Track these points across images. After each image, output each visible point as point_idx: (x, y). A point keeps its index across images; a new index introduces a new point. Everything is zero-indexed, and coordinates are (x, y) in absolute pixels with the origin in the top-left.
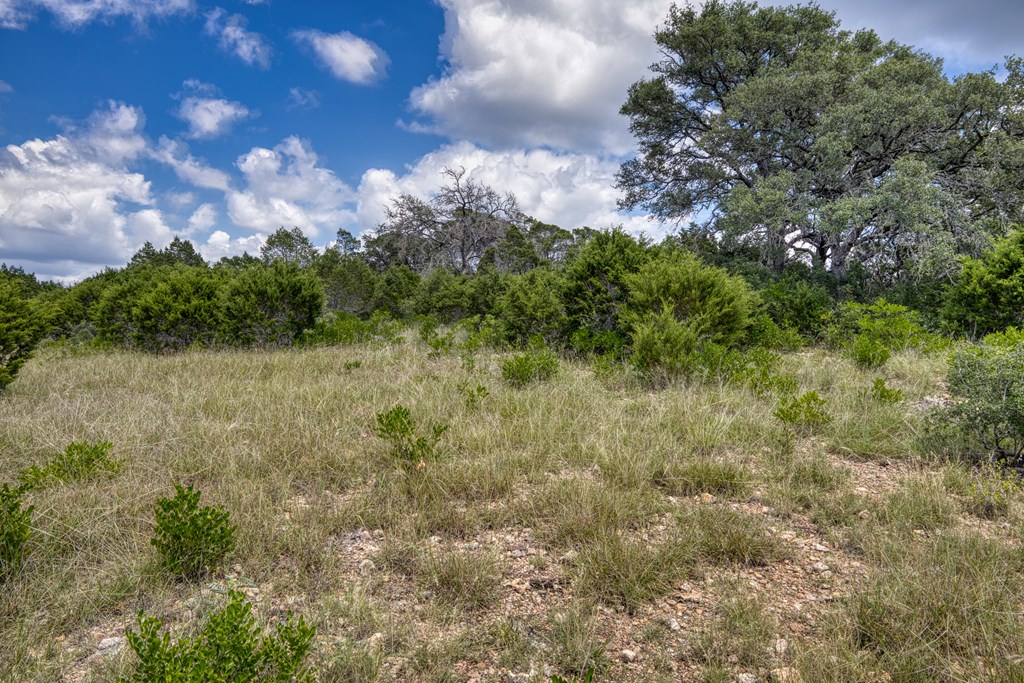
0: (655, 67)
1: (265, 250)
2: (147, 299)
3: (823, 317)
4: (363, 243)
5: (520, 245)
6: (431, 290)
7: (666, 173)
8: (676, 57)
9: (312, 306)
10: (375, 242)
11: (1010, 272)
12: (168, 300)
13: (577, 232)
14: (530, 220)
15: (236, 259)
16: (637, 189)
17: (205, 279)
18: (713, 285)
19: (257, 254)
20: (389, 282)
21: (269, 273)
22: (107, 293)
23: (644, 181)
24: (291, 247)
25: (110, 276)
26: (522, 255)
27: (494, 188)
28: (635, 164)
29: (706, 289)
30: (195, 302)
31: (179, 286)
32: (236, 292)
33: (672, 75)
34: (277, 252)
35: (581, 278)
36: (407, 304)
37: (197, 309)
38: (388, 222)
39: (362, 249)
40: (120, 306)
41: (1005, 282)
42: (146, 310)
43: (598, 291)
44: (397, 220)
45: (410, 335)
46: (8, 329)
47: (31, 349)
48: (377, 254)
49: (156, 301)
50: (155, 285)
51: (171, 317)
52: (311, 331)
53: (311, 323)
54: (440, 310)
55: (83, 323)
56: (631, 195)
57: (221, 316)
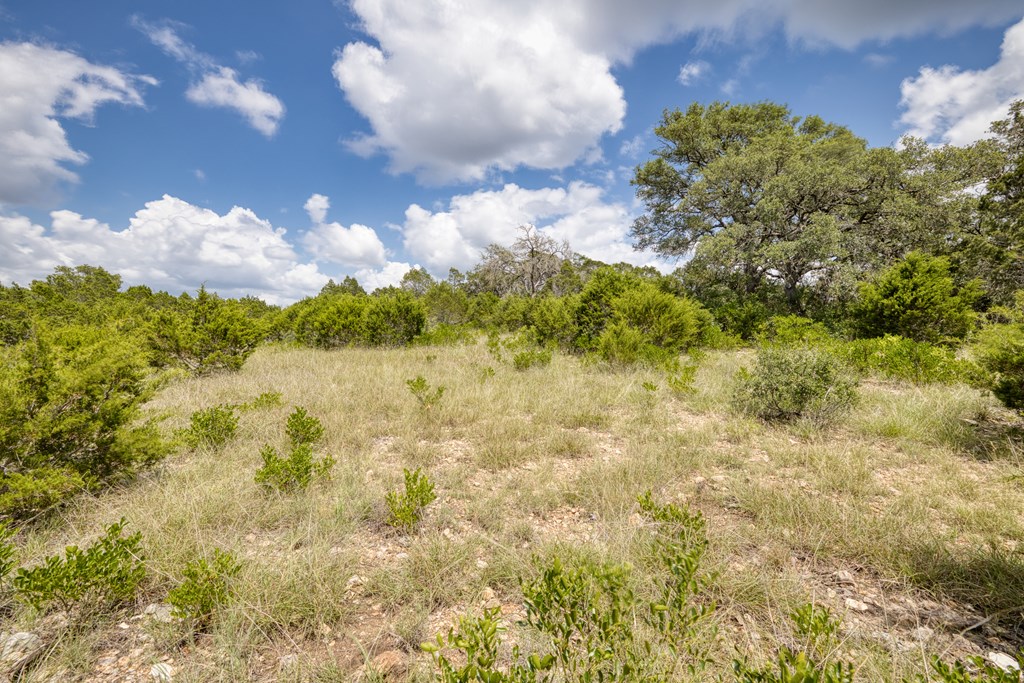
0: (654, 153)
1: (402, 283)
2: (323, 317)
3: (760, 326)
4: (466, 277)
5: (570, 276)
6: (505, 309)
7: (668, 224)
8: (671, 144)
9: (419, 321)
10: (475, 276)
11: (892, 295)
12: (335, 317)
13: (616, 266)
14: (583, 258)
15: (385, 289)
16: (647, 236)
17: (357, 304)
18: (666, 306)
19: (397, 286)
20: (479, 304)
21: (393, 300)
22: (302, 313)
23: (651, 231)
24: (419, 281)
25: (307, 302)
26: (572, 283)
27: (552, 237)
28: (644, 219)
29: (663, 308)
30: (350, 318)
31: (341, 308)
32: (372, 312)
33: (668, 157)
34: (410, 284)
35: (585, 302)
36: (487, 318)
37: (351, 323)
38: (482, 263)
39: (466, 281)
40: (308, 322)
41: (885, 301)
42: (322, 324)
43: (596, 310)
44: (488, 261)
45: (483, 339)
46: (242, 336)
47: (255, 346)
48: (476, 285)
49: (328, 318)
50: (328, 308)
51: (336, 328)
52: (418, 337)
53: (418, 332)
54: (508, 323)
55: (289, 331)
56: (643, 240)
57: (364, 327)
